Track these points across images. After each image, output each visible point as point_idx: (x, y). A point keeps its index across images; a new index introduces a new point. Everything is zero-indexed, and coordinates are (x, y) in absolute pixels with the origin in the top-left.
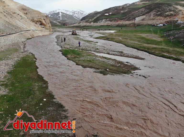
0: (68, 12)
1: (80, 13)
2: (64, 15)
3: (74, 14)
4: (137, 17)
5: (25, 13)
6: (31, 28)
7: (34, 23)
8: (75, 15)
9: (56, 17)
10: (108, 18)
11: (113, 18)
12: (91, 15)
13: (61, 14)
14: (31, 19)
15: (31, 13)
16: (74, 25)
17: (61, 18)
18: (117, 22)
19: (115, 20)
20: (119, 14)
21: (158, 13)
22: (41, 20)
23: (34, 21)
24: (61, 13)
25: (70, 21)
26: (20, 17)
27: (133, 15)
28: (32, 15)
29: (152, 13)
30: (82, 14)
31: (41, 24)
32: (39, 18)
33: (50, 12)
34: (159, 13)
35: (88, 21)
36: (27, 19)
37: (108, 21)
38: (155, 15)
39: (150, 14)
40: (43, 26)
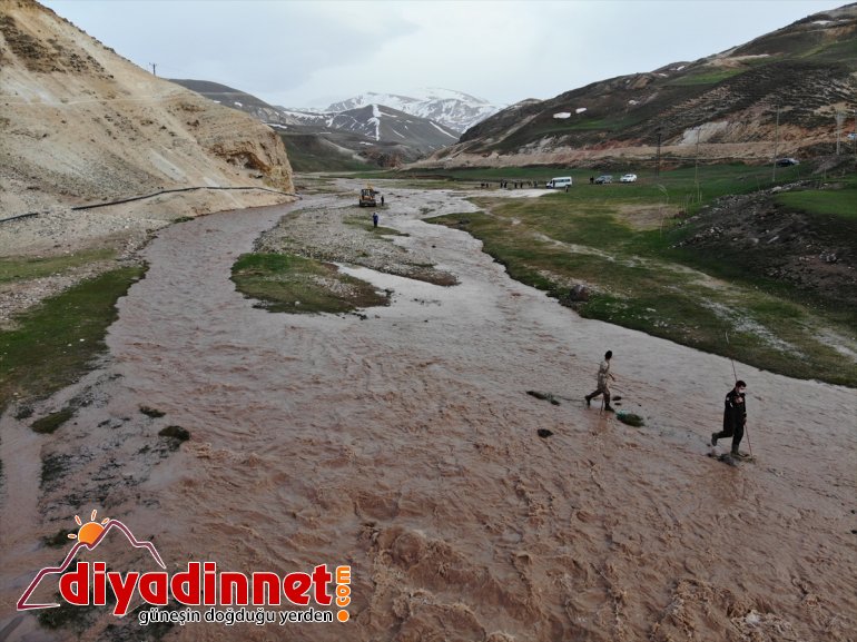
0: (411, 105)
1: (467, 107)
2: (393, 119)
3: (439, 112)
4: (689, 127)
5: (189, 124)
6: (205, 178)
7: (222, 163)
8: (443, 115)
9: (357, 126)
10: (563, 133)
11: (585, 131)
12: (506, 115)
13: (377, 113)
14: (212, 144)
15: (213, 121)
16: (420, 164)
17: (378, 133)
18: (604, 147)
19: (597, 140)
20: (617, 114)
21: (781, 111)
22: (250, 150)
23: (221, 154)
24: (381, 108)
25: (416, 143)
26: (170, 140)
27: (673, 118)
28: (217, 129)
29: (757, 110)
30: (475, 111)
31: (252, 164)
32: (244, 139)
33: (332, 107)
34: (788, 108)
35: (480, 145)
36: (196, 146)
37: (563, 144)
38: (770, 117)
39: (746, 113)
40: (258, 173)
